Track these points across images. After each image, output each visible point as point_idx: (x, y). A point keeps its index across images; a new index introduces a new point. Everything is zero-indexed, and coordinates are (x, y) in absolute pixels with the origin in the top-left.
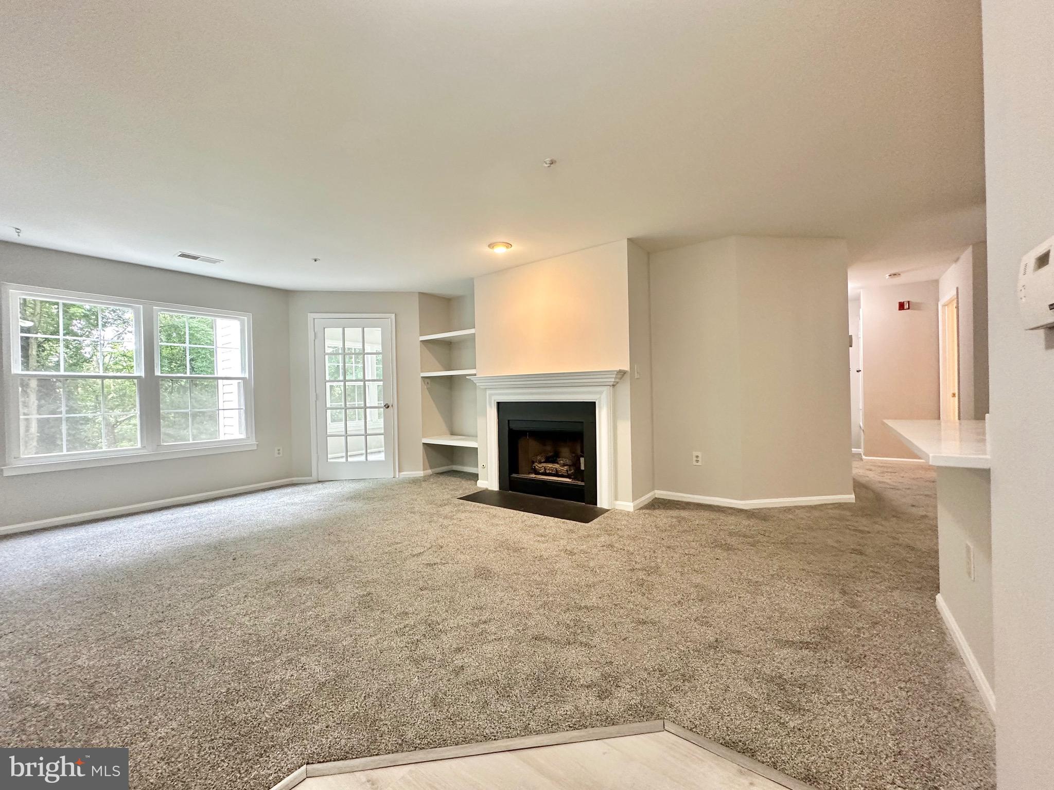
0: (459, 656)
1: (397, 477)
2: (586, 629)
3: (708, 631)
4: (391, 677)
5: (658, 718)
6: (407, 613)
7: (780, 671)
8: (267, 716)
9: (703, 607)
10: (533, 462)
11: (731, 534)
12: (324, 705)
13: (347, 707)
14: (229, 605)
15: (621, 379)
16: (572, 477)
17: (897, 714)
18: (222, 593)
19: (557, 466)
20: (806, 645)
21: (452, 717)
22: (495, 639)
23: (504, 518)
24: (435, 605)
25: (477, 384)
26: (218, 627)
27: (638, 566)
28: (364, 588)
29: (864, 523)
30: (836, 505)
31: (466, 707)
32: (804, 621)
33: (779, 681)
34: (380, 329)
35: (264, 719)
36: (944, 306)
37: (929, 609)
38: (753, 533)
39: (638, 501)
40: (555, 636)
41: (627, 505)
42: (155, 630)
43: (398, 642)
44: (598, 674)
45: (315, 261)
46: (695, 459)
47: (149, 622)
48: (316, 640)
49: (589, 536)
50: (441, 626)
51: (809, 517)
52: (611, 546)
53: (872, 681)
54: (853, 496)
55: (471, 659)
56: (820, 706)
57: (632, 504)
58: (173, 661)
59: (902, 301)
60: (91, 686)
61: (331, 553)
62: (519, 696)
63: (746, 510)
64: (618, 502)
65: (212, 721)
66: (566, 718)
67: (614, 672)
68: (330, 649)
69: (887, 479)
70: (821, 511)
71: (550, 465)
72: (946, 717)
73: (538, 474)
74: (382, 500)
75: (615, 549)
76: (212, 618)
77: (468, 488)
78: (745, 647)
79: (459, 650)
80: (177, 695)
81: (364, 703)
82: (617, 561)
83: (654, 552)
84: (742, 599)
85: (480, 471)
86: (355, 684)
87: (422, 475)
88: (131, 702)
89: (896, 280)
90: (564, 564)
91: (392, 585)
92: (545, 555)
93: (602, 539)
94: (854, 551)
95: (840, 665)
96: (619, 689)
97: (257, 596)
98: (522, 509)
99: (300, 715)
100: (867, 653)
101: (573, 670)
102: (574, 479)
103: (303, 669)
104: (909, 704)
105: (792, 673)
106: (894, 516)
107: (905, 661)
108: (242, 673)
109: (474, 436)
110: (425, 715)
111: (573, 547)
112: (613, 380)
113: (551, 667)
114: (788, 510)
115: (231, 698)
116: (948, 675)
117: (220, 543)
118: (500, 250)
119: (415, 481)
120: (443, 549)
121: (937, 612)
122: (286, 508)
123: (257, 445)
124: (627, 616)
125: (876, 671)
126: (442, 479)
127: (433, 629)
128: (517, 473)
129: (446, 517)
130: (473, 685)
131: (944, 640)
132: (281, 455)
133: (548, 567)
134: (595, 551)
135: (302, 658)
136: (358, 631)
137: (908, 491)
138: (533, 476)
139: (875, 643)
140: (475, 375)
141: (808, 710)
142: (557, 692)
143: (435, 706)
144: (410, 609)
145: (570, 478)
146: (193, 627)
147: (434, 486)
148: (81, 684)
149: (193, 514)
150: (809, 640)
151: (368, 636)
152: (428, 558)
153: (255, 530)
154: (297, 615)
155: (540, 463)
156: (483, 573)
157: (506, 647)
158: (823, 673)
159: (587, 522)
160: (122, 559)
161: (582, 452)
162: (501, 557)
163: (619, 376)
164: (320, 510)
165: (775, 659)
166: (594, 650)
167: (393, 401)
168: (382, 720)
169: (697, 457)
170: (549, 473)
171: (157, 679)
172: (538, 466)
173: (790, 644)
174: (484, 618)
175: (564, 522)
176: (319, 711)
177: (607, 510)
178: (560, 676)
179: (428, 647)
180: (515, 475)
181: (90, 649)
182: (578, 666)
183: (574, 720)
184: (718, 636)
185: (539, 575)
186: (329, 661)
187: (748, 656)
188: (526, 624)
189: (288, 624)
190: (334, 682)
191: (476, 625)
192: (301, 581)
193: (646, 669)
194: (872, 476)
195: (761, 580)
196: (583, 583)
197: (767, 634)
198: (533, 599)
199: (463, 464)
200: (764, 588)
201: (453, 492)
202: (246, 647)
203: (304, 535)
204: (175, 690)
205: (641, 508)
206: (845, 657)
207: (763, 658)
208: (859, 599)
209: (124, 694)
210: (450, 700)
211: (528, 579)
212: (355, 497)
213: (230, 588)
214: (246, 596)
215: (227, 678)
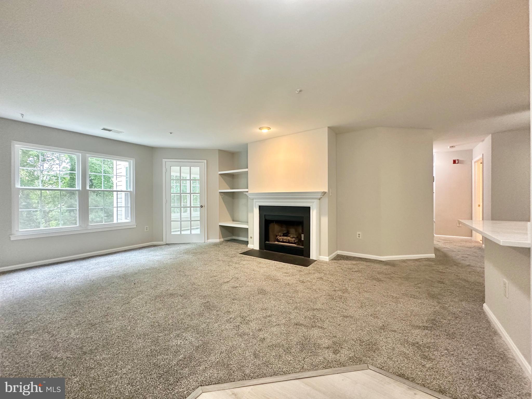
0: (261, 333)
1: (206, 242)
2: (319, 320)
3: (378, 321)
4: (230, 344)
5: (364, 363)
6: (229, 312)
7: (417, 340)
8: (175, 363)
9: (373, 309)
10: (277, 236)
11: (379, 273)
12: (201, 357)
13: (212, 358)
14: (139, 307)
15: (323, 196)
16: (297, 244)
17: (475, 361)
18: (133, 301)
19: (289, 238)
20: (425, 328)
21: (266, 363)
22: (276, 325)
23: (266, 264)
24: (242, 307)
25: (249, 197)
26: (136, 318)
27: (337, 289)
28: (205, 299)
29: (441, 268)
30: (427, 259)
31: (271, 358)
32: (422, 316)
33: (417, 345)
34: (199, 167)
35: (173, 364)
36: (475, 162)
37: (480, 311)
38: (389, 272)
39: (331, 256)
40: (305, 323)
41: (325, 258)
42: (104, 320)
43: (228, 326)
44: (331, 342)
45: (171, 133)
46: (358, 235)
47: (100, 316)
48: (188, 325)
49: (309, 273)
50: (248, 318)
51: (414, 265)
52: (321, 278)
53: (460, 345)
54: (434, 255)
55: (267, 335)
56: (439, 357)
57: (328, 258)
58: (119, 335)
59: (454, 159)
60: (81, 348)
61: (183, 281)
62: (295, 353)
63: (383, 261)
64: (321, 257)
65: (148, 365)
66: (321, 363)
67: (338, 341)
68: (196, 329)
69: (448, 246)
70: (420, 262)
71: (285, 238)
72: (498, 362)
73: (280, 242)
74: (201, 254)
75: (324, 280)
76: (132, 314)
77: (244, 248)
78: (398, 329)
79: (260, 330)
80: (126, 353)
81: (221, 356)
82: (326, 286)
83: (344, 282)
84: (391, 306)
85: (250, 240)
86: (213, 347)
87: (219, 241)
88: (104, 356)
89: (453, 149)
90: (301, 287)
91: (218, 297)
92: (290, 283)
93: (316, 275)
94: (439, 282)
95: (444, 338)
96: (342, 349)
97: (152, 303)
98: (273, 259)
99: (191, 362)
100: (456, 332)
101: (318, 340)
102: (298, 245)
103: (185, 339)
104: (480, 356)
105: (422, 341)
106: (455, 265)
107: (474, 336)
108: (156, 342)
109: (247, 222)
110: (252, 362)
111: (303, 279)
112: (320, 196)
113: (307, 338)
114: (404, 261)
115: (153, 354)
116: (495, 342)
117: (125, 275)
118: (265, 131)
119: (216, 245)
120: (239, 279)
121: (484, 313)
122: (154, 258)
123: (136, 225)
124: (338, 313)
125: (461, 340)
126: (229, 243)
127: (245, 320)
128: (269, 241)
129: (236, 263)
130: (272, 347)
131: (490, 325)
132: (148, 230)
133: (293, 289)
134: (314, 281)
135: (183, 334)
136: (208, 321)
137: (459, 253)
138: (277, 243)
139: (458, 327)
140: (248, 192)
141: (434, 359)
142: (313, 350)
143: (256, 357)
144: (230, 309)
145: (296, 244)
146: (124, 318)
147: (226, 247)
148: (75, 347)
149: (106, 260)
150: (427, 325)
151: (213, 323)
152: (232, 284)
153: (141, 269)
154: (175, 313)
155: (280, 236)
156: (262, 292)
157: (283, 328)
158: (437, 341)
159: (307, 266)
160: (76, 283)
161: (303, 231)
162: (269, 284)
163: (323, 194)
164: (171, 259)
165: (413, 334)
166: (326, 330)
167: (205, 204)
168: (231, 365)
169: (359, 234)
170: (285, 241)
171: (114, 344)
172: (279, 238)
173: (419, 327)
174: (268, 314)
175: (295, 266)
176: (199, 360)
177: (316, 261)
178: (312, 343)
179: (244, 328)
180: (267, 242)
181: (74, 330)
182: (320, 338)
183: (325, 364)
184: (384, 324)
185: (290, 293)
186: (198, 336)
187: (400, 333)
188: (290, 317)
189: (172, 317)
190: (203, 346)
191: (265, 318)
192: (172, 295)
193: (353, 340)
194: (440, 245)
195: (398, 296)
196: (312, 297)
197: (407, 323)
198: (290, 305)
199: (239, 236)
200: (400, 300)
201: (236, 250)
202: (154, 328)
203: (167, 272)
204: (124, 350)
205: (332, 260)
206: (446, 334)
207: (407, 334)
208: (446, 305)
209: (99, 352)
210: (262, 355)
211: (285, 295)
212: (187, 252)
213: (137, 299)
214: (146, 303)
215: (149, 344)
